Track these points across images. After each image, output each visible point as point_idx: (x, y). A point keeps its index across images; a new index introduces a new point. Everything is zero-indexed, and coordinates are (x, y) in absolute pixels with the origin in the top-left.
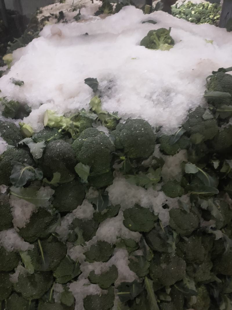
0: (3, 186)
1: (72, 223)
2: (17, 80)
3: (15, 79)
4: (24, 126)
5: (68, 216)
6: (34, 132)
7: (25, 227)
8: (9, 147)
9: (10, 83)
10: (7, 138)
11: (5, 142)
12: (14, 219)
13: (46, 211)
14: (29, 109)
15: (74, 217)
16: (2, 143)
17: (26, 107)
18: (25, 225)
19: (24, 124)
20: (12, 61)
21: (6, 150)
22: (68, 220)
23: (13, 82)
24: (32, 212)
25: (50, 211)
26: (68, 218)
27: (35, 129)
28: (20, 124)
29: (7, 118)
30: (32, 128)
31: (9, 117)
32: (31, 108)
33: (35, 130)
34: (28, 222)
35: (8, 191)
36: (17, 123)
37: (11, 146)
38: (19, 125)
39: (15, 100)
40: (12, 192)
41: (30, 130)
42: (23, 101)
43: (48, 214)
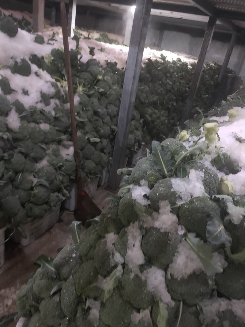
0: (182, 227)
1: (223, 312)
2: (238, 136)
3: (237, 135)
4: (226, 182)
5: (224, 301)
6: (233, 192)
7: (179, 279)
8: (205, 195)
9: (231, 136)
10: (206, 185)
11: (203, 188)
12: (173, 264)
13: (206, 280)
14: (237, 168)
15: (230, 307)
16: (201, 188)
17: (235, 164)
18: (181, 278)
19: (227, 180)
20: (236, 116)
21: (201, 195)
22: (220, 304)
23: (234, 137)
24: (194, 270)
25: (210, 282)
26: (222, 303)
27: (236, 190)
28: (223, 178)
29: (213, 166)
30: (233, 188)
31: (214, 166)
32: (241, 168)
33: (235, 192)
34: (185, 277)
35: (185, 235)
36: (220, 175)
37: (207, 195)
38: (221, 178)
39: (229, 153)
40: (189, 239)
41: (230, 189)
42: (235, 157)
43: (207, 284)
